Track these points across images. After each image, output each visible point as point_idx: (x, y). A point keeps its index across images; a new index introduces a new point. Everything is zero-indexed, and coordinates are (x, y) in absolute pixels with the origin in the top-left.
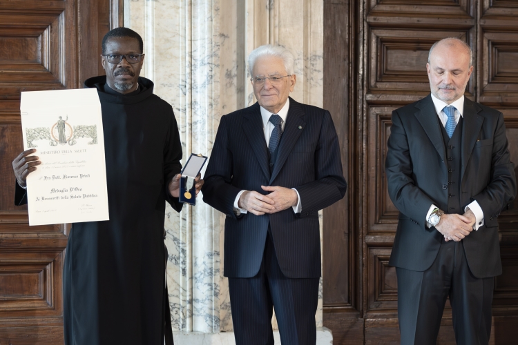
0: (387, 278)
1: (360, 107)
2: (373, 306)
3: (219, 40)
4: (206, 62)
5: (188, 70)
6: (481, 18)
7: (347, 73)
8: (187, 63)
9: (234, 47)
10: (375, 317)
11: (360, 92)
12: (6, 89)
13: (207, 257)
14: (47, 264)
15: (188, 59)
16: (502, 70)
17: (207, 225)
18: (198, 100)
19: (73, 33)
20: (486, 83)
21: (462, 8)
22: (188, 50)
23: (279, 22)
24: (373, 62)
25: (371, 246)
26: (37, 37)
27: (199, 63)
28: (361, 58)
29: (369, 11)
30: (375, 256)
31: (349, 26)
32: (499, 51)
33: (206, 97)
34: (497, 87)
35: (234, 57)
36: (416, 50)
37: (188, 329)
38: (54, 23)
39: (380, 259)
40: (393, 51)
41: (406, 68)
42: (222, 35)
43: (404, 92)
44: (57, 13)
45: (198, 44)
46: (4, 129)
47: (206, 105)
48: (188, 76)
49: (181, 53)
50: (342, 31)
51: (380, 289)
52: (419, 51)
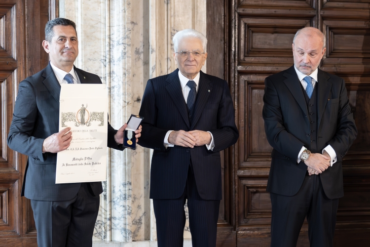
0: (253, 201)
1: (232, 75)
2: (243, 222)
3: (130, 26)
4: (121, 42)
5: (107, 49)
6: (321, 9)
7: (223, 50)
8: (107, 44)
9: (141, 31)
10: (244, 230)
11: (233, 64)
13: (122, 186)
14: (3, 192)
15: (107, 40)
16: (336, 48)
17: (122, 163)
18: (115, 71)
19: (22, 22)
21: (307, 3)
22: (107, 34)
23: (174, 13)
24: (242, 42)
25: (241, 178)
27: (115, 43)
28: (233, 39)
29: (239, 5)
30: (245, 185)
31: (224, 16)
32: (334, 34)
33: (121, 68)
34: (334, 61)
35: (141, 39)
36: (273, 33)
37: (108, 239)
38: (8, 14)
39: (248, 188)
40: (256, 34)
41: (267, 47)
42: (132, 23)
43: (265, 64)
44: (10, 7)
45: (115, 29)
47: (121, 74)
48: (107, 53)
49: (102, 36)
50: (219, 20)
51: (248, 210)
52: (276, 35)
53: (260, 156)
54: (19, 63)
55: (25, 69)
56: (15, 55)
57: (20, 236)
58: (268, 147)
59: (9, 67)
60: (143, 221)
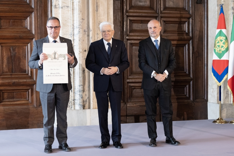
0: (133, 92)
1: (124, 40)
2: (129, 101)
3: (81, 20)
5: (72, 30)
6: (160, 14)
7: (120, 30)
8: (72, 28)
9: (86, 22)
10: (130, 104)
11: (125, 36)
12: (16, 36)
13: (79, 86)
14: (29, 89)
15: (72, 26)
16: (167, 29)
17: (79, 77)
19: (37, 19)
20: (162, 33)
21: (155, 11)
22: (72, 23)
24: (128, 27)
25: (128, 83)
26: (25, 20)
27: (75, 27)
28: (125, 26)
29: (127, 12)
30: (130, 86)
31: (121, 16)
32: (166, 24)
33: (78, 38)
34: (166, 34)
35: (86, 26)
36: (141, 23)
37: (73, 108)
38: (31, 15)
39: (131, 87)
40: (134, 24)
41: (138, 29)
42: (82, 19)
43: (138, 36)
44: (31, 12)
45: (75, 22)
46: (15, 48)
47: (78, 40)
49: (70, 25)
50: (119, 18)
51: (131, 96)
52: (142, 24)
53: (136, 73)
54: (35, 36)
55: (38, 38)
56: (34, 32)
57: (36, 108)
58: (139, 70)
59: (31, 38)
60: (87, 101)
